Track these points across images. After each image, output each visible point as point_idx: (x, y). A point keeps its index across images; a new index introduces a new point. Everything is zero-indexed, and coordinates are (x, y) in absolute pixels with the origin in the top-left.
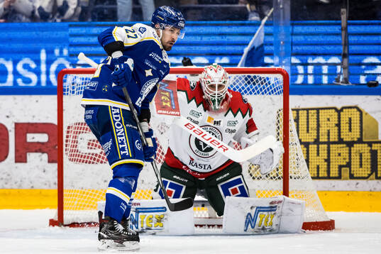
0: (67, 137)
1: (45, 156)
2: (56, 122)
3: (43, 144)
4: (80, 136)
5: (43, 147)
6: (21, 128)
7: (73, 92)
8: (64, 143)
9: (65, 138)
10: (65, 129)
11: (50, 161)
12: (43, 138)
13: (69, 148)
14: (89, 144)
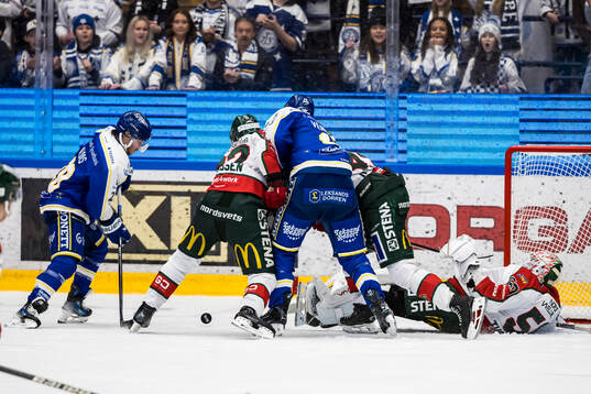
0: (516, 222)
1: (491, 244)
2: (502, 205)
3: (488, 229)
4: (530, 221)
5: (489, 234)
6: (464, 212)
7: (523, 172)
8: (512, 229)
9: (512, 224)
10: (513, 213)
11: (495, 250)
12: (489, 223)
13: (517, 234)
14: (540, 230)
